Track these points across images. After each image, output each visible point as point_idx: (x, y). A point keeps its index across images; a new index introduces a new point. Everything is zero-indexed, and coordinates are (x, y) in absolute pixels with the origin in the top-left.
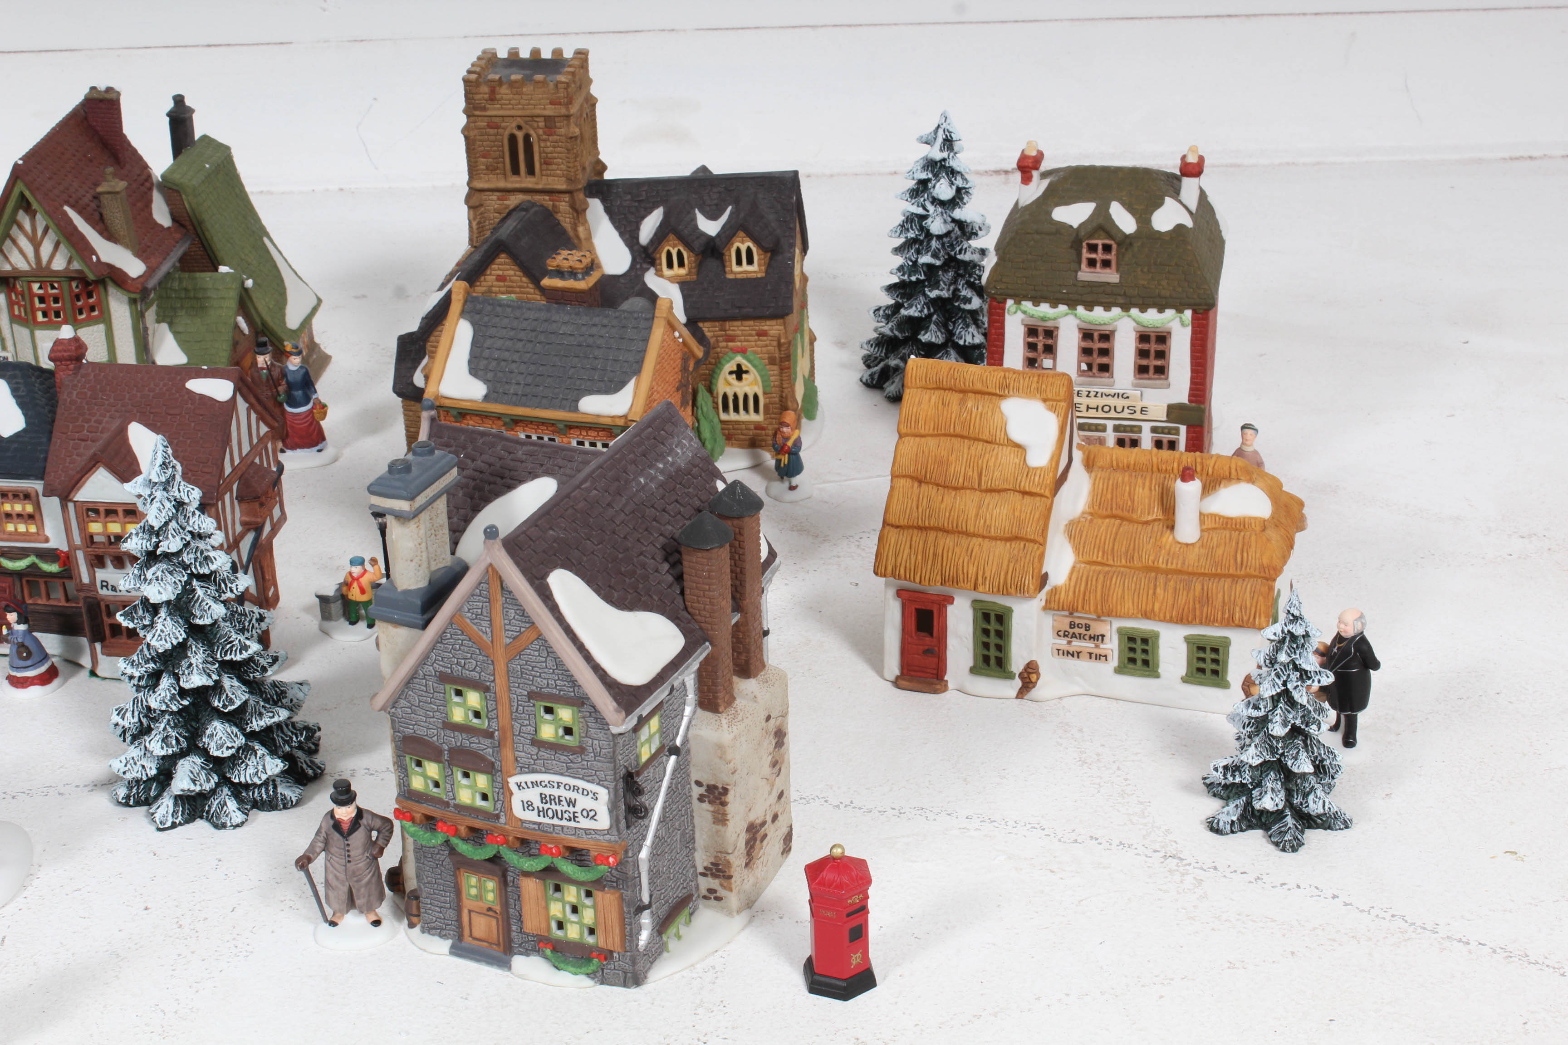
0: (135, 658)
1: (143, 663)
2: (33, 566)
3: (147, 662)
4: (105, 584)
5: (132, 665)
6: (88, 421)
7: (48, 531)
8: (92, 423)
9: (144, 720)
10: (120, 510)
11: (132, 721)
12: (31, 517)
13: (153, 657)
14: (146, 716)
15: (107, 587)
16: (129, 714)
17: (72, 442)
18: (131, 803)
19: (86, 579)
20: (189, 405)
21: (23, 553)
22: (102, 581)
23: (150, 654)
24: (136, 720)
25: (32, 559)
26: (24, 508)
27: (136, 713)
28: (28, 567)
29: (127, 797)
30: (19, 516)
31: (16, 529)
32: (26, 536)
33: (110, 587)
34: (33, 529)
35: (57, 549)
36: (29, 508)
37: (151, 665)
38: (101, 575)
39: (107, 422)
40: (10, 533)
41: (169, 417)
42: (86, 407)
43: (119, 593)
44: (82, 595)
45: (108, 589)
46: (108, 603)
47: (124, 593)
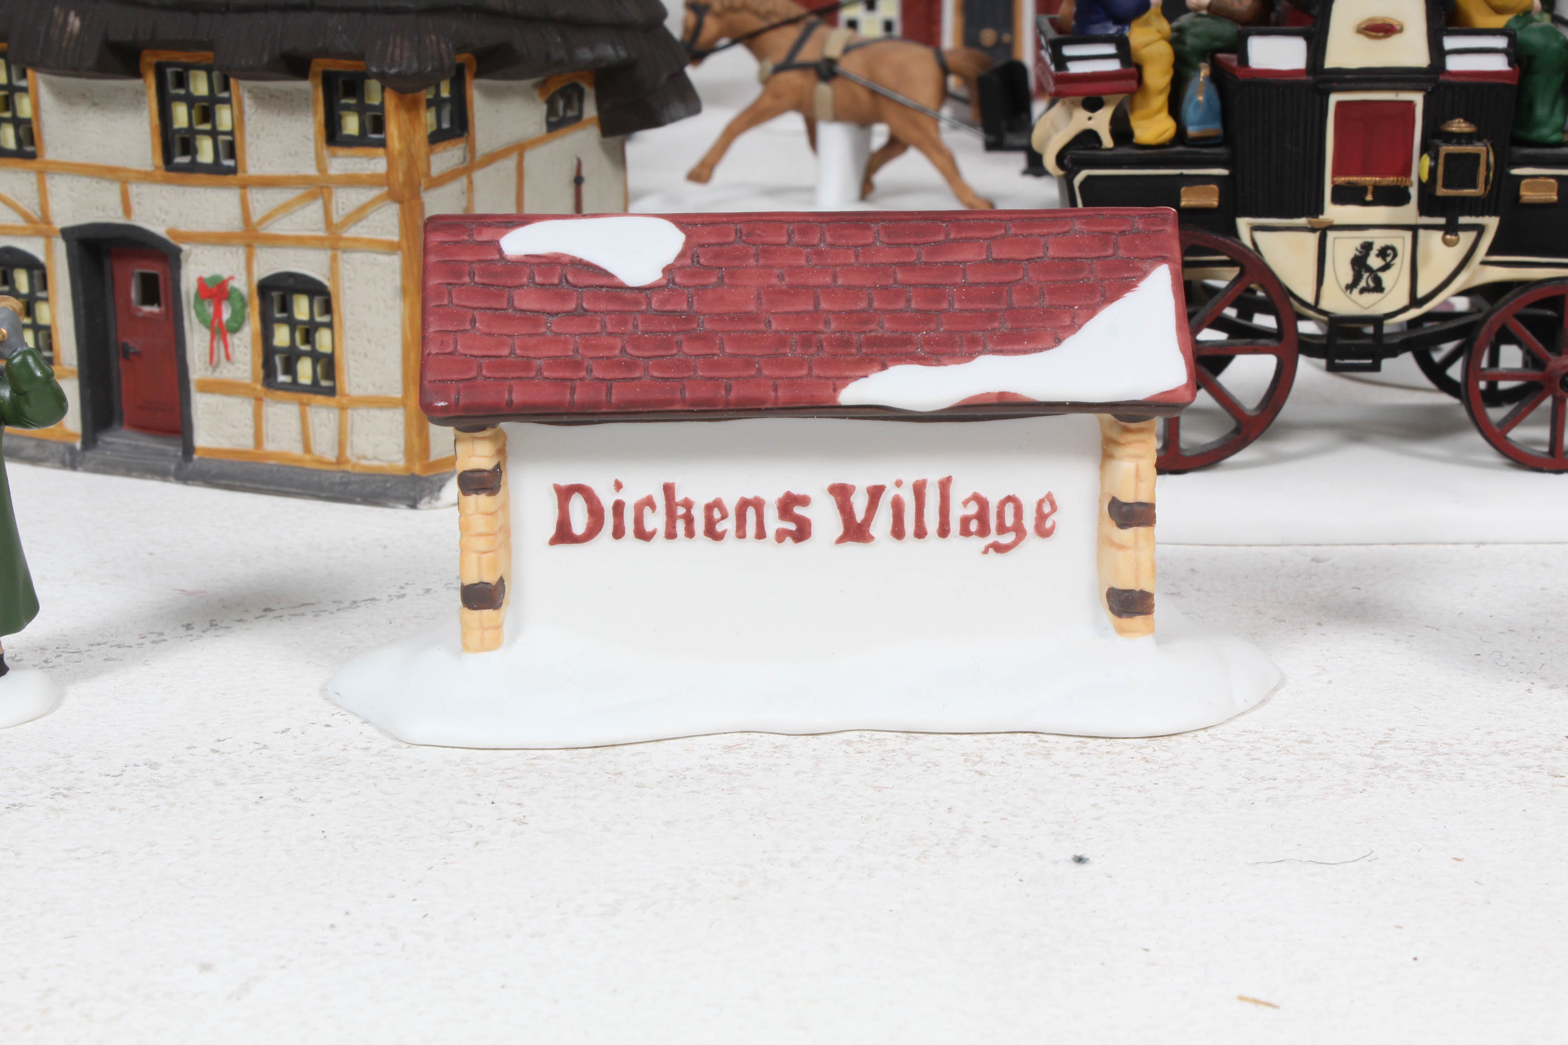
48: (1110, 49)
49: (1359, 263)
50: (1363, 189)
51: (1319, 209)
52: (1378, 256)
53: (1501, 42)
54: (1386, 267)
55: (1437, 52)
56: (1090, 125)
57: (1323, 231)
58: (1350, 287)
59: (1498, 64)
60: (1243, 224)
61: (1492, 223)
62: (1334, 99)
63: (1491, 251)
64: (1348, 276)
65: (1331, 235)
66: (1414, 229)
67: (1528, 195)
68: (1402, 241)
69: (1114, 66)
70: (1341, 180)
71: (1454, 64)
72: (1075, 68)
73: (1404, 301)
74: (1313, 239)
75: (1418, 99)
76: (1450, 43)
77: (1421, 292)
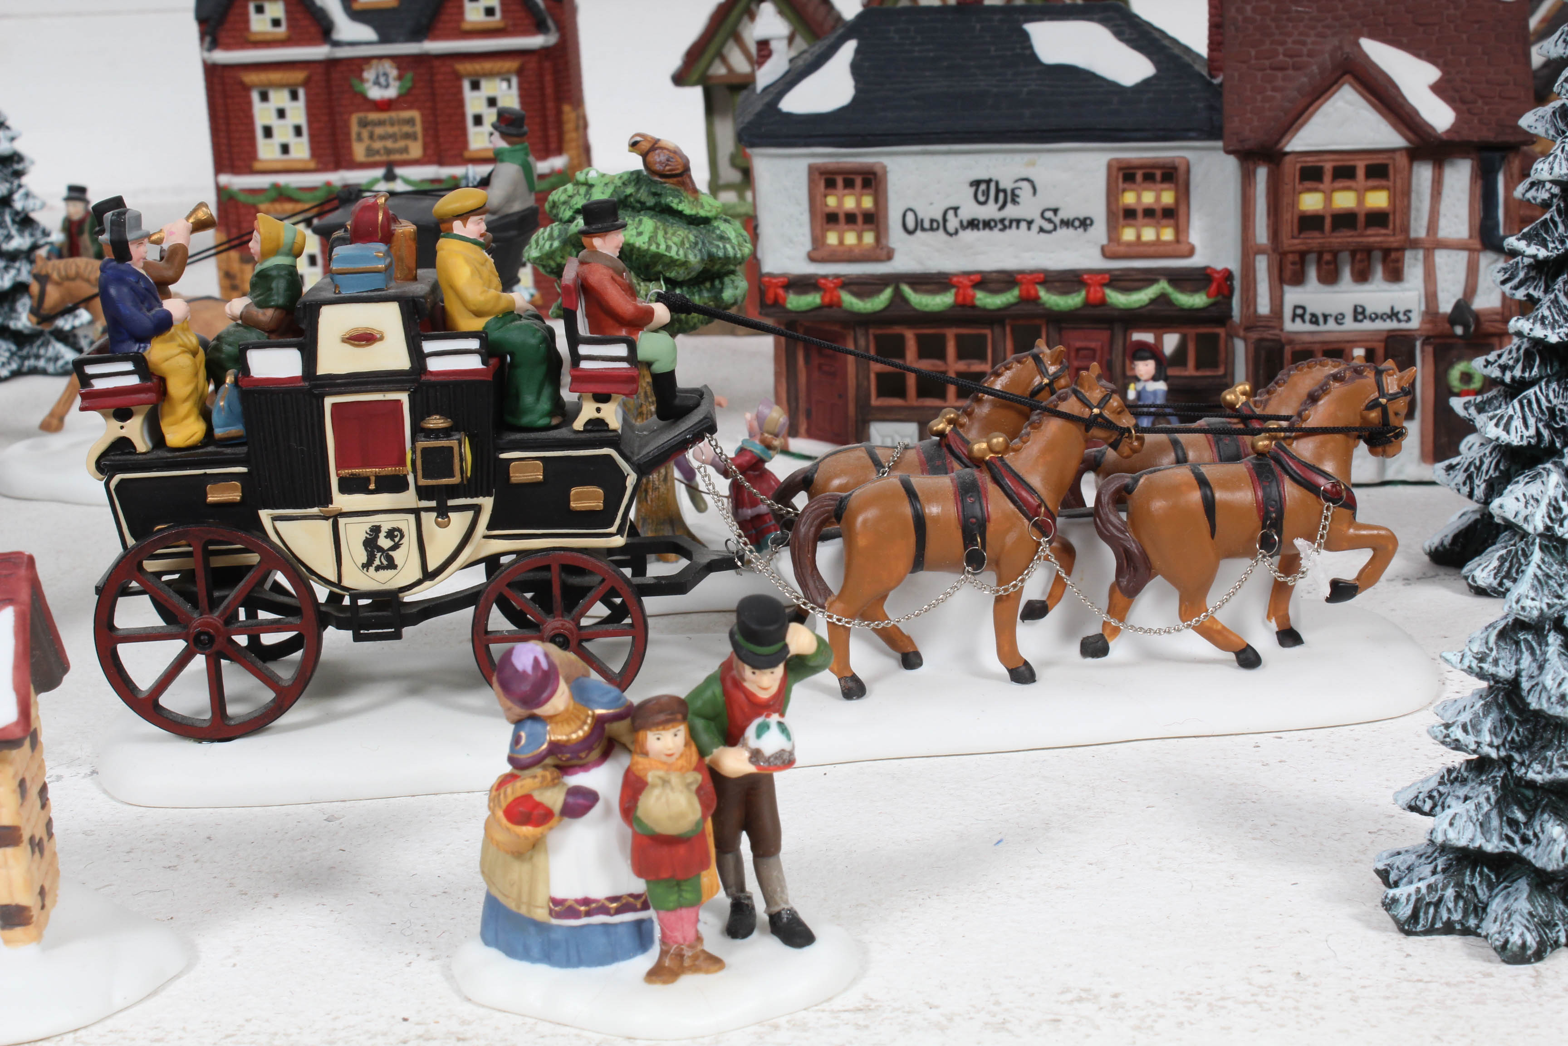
0: (1547, 313)
1: (1562, 321)
2: (1163, 298)
4: (1299, 313)
5: (1543, 323)
6: (1283, 43)
7: (1196, 236)
8: (1290, 45)
9: (1546, 433)
10: (1361, 166)
11: (1526, 434)
12: (1169, 214)
14: (1547, 426)
15: (1302, 317)
16: (1517, 423)
17: (1259, 75)
19: (1264, 307)
20: (1452, 11)
21: (1147, 278)
22: (1296, 307)
24: (1532, 431)
25: (1162, 286)
26: (1158, 198)
27: (1531, 421)
28: (1153, 301)
30: (1149, 213)
31: (1139, 237)
32: (1157, 250)
33: (1307, 317)
34: (1168, 235)
35: (1205, 268)
36: (1168, 198)
38: (1292, 296)
39: (1313, 43)
40: (1129, 244)
41: (1421, 29)
42: (1273, 25)
43: (1322, 328)
44: (1254, 335)
45: (1304, 321)
46: (1298, 348)
47: (1331, 325)
48: (129, 366)
49: (370, 544)
50: (367, 480)
51: (327, 500)
52: (386, 537)
53: (474, 344)
54: (396, 547)
55: (417, 356)
56: (123, 433)
57: (335, 518)
58: (366, 566)
59: (474, 363)
60: (265, 515)
61: (487, 503)
62: (329, 402)
63: (490, 527)
64: (363, 557)
65: (342, 521)
66: (416, 512)
67: (518, 476)
68: (407, 523)
69: (133, 380)
70: (345, 472)
71: (434, 365)
72: (99, 385)
73: (418, 575)
74: (327, 525)
75: (403, 397)
76: (428, 346)
77: (432, 567)
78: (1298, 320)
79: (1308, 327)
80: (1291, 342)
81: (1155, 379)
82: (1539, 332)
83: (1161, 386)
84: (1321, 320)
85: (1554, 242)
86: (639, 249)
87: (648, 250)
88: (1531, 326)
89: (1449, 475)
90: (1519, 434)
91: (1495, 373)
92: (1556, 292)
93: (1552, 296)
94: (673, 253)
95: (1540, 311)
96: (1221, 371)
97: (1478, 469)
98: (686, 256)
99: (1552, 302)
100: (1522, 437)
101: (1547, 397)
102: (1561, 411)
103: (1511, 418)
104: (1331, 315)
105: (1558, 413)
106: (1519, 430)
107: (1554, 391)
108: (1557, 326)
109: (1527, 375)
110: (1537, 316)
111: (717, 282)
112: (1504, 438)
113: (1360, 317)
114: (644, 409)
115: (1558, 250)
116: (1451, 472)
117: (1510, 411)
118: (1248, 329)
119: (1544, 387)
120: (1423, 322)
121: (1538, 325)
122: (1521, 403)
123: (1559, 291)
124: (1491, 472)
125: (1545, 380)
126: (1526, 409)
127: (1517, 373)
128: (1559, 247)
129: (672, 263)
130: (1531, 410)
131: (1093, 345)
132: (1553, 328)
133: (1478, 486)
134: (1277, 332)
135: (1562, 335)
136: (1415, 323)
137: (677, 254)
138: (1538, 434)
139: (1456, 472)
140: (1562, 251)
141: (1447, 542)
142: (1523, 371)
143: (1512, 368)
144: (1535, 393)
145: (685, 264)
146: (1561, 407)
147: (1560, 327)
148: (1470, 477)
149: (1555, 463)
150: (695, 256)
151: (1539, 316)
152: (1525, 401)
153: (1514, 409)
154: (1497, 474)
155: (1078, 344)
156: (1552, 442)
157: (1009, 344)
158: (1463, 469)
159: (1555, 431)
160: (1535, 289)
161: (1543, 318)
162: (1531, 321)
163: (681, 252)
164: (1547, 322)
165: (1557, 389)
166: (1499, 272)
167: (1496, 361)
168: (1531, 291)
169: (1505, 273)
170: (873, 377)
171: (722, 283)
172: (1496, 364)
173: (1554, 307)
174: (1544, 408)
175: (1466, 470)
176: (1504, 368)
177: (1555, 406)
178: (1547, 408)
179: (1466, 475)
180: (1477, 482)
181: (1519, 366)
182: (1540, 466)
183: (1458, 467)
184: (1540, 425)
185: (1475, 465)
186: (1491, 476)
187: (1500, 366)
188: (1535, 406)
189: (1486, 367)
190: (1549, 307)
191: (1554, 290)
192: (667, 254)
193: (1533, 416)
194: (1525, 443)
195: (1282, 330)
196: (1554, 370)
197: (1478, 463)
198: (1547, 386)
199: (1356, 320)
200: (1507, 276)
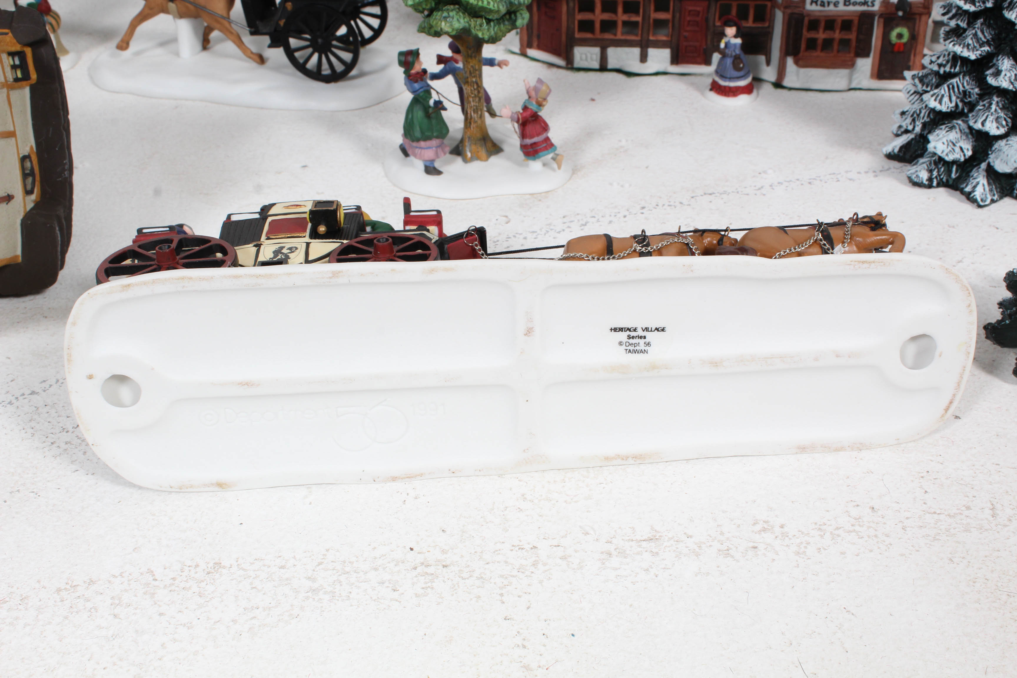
0: (970, 42)
1: (978, 47)
3: (981, 46)
4: (815, 0)
5: (968, 48)
9: (960, 105)
11: (951, 105)
13: (988, 40)
14: (962, 101)
15: (816, 2)
16: (946, 99)
18: (935, 184)
23: (985, 37)
24: (953, 104)
27: (954, 98)
29: (930, 179)
33: (819, 3)
37: (986, 48)
43: (826, 8)
44: (789, 11)
45: (817, 5)
46: (812, 18)
47: (832, 7)
78: (814, 4)
79: (819, 8)
80: (808, 15)
81: (736, 36)
82: (966, 53)
83: (739, 41)
84: (826, 4)
85: (979, 2)
86: (472, 4)
87: (477, 4)
88: (961, 50)
89: (902, 117)
90: (947, 106)
91: (936, 68)
92: (976, 29)
93: (974, 31)
94: (491, 6)
95: (967, 40)
96: (767, 25)
97: (918, 115)
98: (498, 7)
99: (973, 35)
100: (948, 107)
101: (963, 84)
102: (969, 92)
103: (943, 96)
104: (832, 2)
105: (968, 93)
106: (947, 104)
107: (967, 81)
108: (975, 50)
109: (952, 70)
110: (965, 43)
111: (513, 16)
112: (938, 107)
113: (847, 3)
114: (469, 80)
115: (981, 7)
116: (903, 116)
117: (943, 92)
118: (786, 7)
119: (961, 79)
120: (881, 7)
121: (965, 50)
122: (948, 86)
123: (978, 28)
124: (925, 118)
125: (962, 74)
126: (951, 91)
127: (947, 69)
128: (982, 5)
129: (491, 11)
130: (954, 92)
131: (698, 9)
132: (973, 51)
133: (918, 126)
134: (801, 9)
135: (978, 55)
136: (876, 8)
137: (494, 6)
138: (957, 105)
139: (906, 116)
140: (983, 8)
141: (896, 150)
142: (951, 68)
143: (944, 66)
144: (957, 82)
145: (498, 11)
146: (970, 90)
147: (977, 50)
148: (914, 120)
149: (963, 121)
150: (503, 6)
151: (966, 44)
152: (951, 86)
153: (945, 91)
154: (928, 120)
155: (690, 8)
156: (963, 109)
157: (652, 8)
158: (910, 115)
159: (965, 103)
160: (961, 21)
161: (968, 45)
162: (962, 46)
163: (496, 5)
164: (970, 48)
165: (969, 80)
166: (941, 8)
167: (936, 61)
168: (959, 22)
169: (945, 9)
170: (576, 23)
171: (516, 16)
172: (936, 63)
173: (975, 38)
174: (961, 91)
175: (912, 116)
176: (940, 65)
177: (967, 90)
178: (963, 91)
179: (911, 119)
180: (917, 123)
181: (949, 65)
182: (955, 121)
183: (907, 113)
184: (958, 101)
185: (917, 113)
186: (925, 121)
187: (938, 64)
188: (956, 90)
189: (930, 64)
190: (972, 39)
191: (974, 28)
192: (488, 7)
193: (955, 95)
194: (949, 110)
195: (804, 8)
196: (968, 69)
197: (918, 112)
198: (963, 78)
199: (845, 5)
200: (945, 11)
